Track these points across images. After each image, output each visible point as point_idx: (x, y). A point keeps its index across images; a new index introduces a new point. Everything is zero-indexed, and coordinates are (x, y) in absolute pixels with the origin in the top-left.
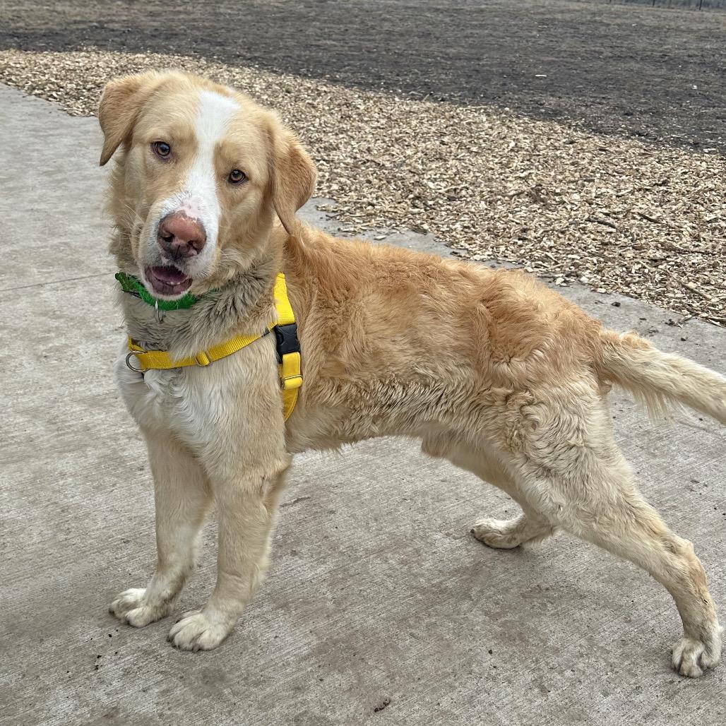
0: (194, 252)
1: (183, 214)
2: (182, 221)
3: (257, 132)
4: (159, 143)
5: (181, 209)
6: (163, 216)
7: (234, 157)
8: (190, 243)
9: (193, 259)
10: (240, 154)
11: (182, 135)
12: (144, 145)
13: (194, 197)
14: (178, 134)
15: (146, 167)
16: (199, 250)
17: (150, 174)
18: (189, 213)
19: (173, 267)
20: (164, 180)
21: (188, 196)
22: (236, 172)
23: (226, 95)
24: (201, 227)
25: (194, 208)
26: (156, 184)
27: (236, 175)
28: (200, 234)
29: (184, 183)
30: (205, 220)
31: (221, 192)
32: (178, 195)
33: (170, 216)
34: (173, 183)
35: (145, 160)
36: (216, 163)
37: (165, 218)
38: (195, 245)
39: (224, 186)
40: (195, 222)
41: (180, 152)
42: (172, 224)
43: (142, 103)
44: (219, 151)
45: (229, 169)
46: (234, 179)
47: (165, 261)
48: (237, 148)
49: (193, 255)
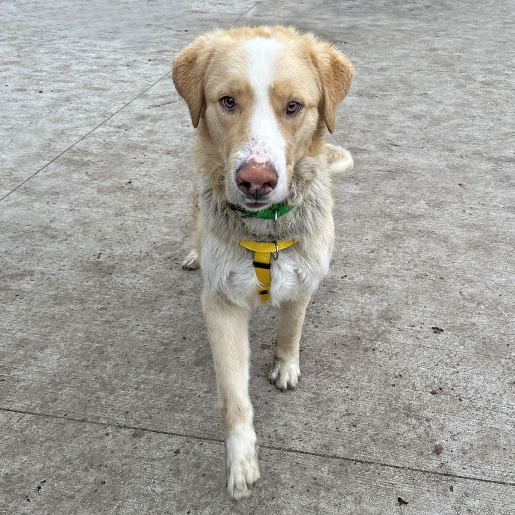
0: (270, 189)
1: (253, 162)
2: (253, 169)
3: (302, 63)
4: (224, 98)
5: (251, 157)
7: (287, 92)
8: (265, 184)
9: (272, 193)
10: (291, 88)
12: (215, 103)
13: (259, 142)
14: (235, 87)
15: (220, 120)
16: (274, 186)
17: (225, 126)
18: (258, 160)
20: (235, 130)
21: (254, 143)
22: (291, 104)
23: (268, 36)
24: (271, 168)
25: (262, 153)
27: (292, 107)
28: (271, 174)
29: (250, 131)
30: (272, 159)
31: (282, 126)
32: (247, 144)
33: (244, 166)
34: (242, 131)
35: (218, 115)
36: (272, 103)
37: (239, 168)
39: (285, 120)
40: (264, 166)
41: (240, 103)
42: (246, 174)
43: (203, 74)
44: (274, 93)
45: (285, 103)
46: (291, 110)
48: (287, 83)
49: (270, 192)
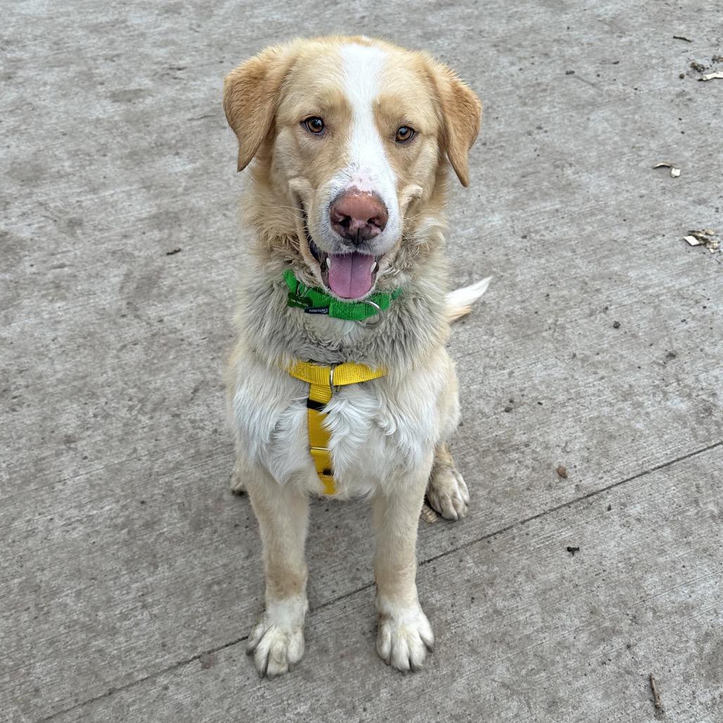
0: (377, 230)
1: (355, 190)
2: (356, 198)
4: (309, 120)
5: (351, 185)
6: (333, 198)
7: (397, 110)
8: (371, 221)
9: (378, 238)
10: (402, 106)
11: (332, 102)
12: (293, 127)
13: (362, 168)
14: (327, 102)
15: (301, 149)
16: (382, 226)
17: (306, 155)
18: (361, 187)
19: (356, 252)
20: (323, 158)
21: (355, 168)
22: (403, 130)
24: (378, 200)
25: (366, 180)
26: (316, 164)
27: (403, 133)
28: (379, 208)
29: (347, 156)
30: (380, 190)
31: (391, 155)
32: (344, 170)
33: (342, 195)
34: (335, 158)
35: (296, 142)
36: (378, 124)
37: (335, 200)
38: (377, 222)
39: (395, 149)
40: (370, 195)
41: (334, 123)
42: (345, 205)
44: (380, 111)
45: (395, 126)
46: (402, 138)
47: (345, 249)
48: (397, 100)
49: (377, 234)
